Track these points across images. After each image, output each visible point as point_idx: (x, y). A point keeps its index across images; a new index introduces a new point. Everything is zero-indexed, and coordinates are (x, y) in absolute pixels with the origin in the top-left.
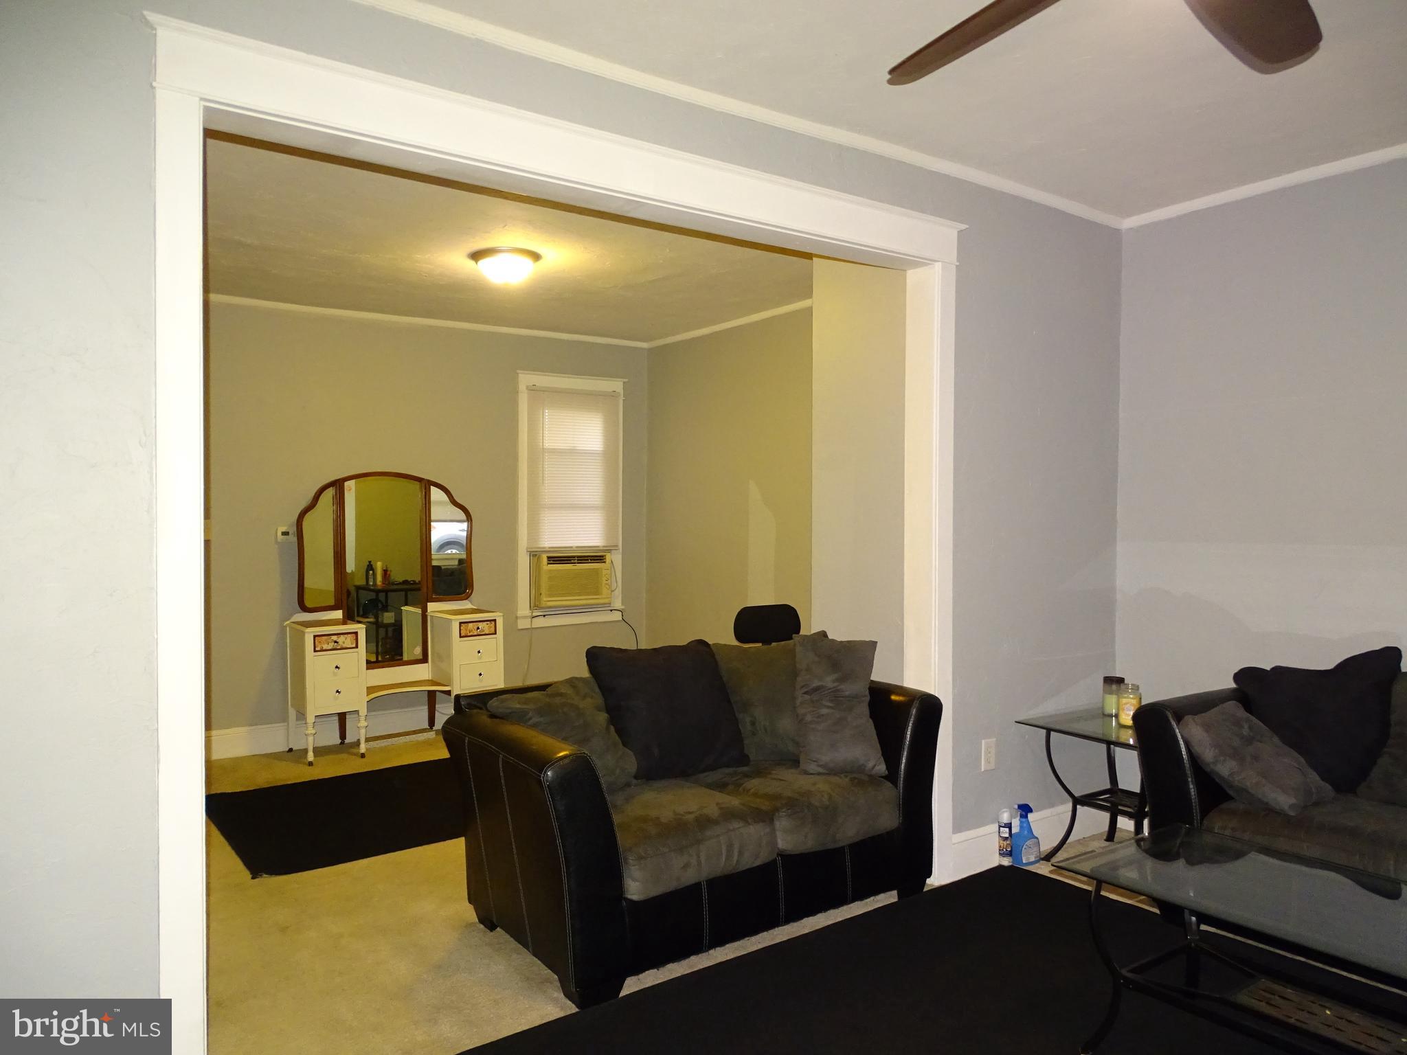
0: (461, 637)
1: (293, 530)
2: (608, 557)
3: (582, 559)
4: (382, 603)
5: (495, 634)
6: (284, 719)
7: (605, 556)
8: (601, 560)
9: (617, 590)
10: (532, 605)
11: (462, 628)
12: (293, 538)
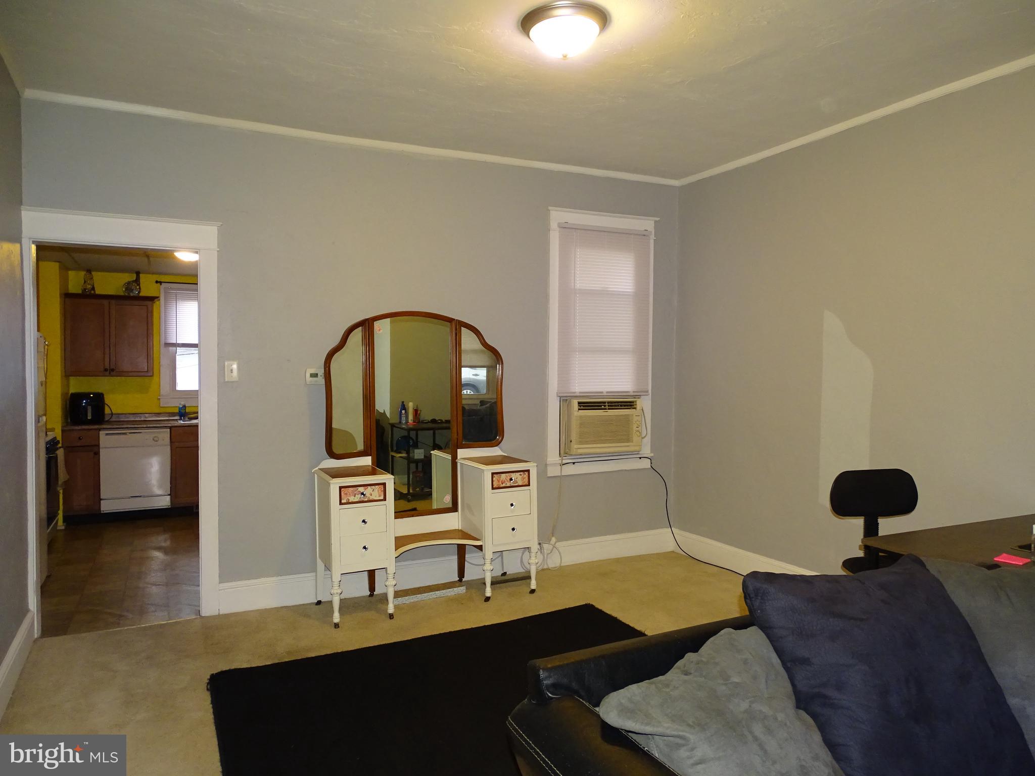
0: (493, 488)
1: (321, 372)
2: (639, 403)
3: (613, 405)
4: (413, 440)
5: (529, 485)
6: (314, 570)
7: (636, 401)
8: (631, 405)
9: (646, 438)
10: (562, 452)
11: (494, 479)
12: (321, 380)
